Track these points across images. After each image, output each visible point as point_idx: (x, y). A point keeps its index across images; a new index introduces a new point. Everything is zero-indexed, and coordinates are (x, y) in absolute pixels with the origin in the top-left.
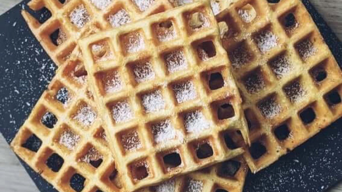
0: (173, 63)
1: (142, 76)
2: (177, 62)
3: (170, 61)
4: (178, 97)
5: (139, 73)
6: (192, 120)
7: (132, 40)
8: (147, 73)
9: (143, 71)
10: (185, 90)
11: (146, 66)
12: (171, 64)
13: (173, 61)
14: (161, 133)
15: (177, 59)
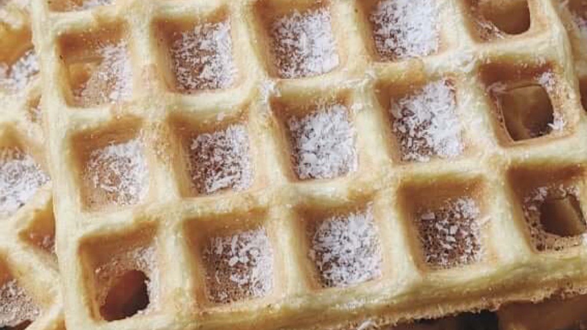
0: (207, 68)
1: (233, 169)
2: (205, 59)
3: (201, 76)
4: (318, 66)
5: (222, 177)
6: (399, 36)
7: (108, 181)
8: (225, 152)
9: (216, 163)
10: (300, 46)
11: (203, 150)
12: (208, 77)
13: (201, 70)
14: (431, 136)
15: (198, 56)
